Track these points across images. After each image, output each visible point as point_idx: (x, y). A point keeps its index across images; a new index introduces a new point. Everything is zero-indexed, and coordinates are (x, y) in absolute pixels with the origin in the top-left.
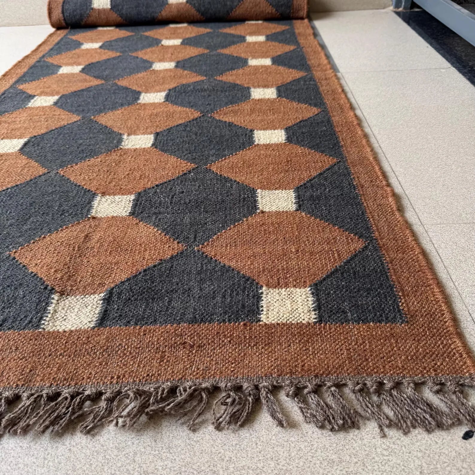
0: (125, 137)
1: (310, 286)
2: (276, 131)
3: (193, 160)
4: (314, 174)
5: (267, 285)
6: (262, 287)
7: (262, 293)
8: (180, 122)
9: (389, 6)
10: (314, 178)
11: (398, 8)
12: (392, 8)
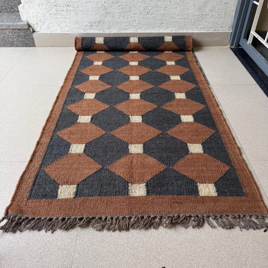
0: (130, 116)
1: (214, 183)
2: (189, 116)
3: (160, 129)
4: (208, 137)
5: (199, 183)
6: (197, 183)
7: (198, 185)
8: (150, 110)
9: (228, 45)
10: (208, 139)
11: (232, 46)
12: (229, 46)
